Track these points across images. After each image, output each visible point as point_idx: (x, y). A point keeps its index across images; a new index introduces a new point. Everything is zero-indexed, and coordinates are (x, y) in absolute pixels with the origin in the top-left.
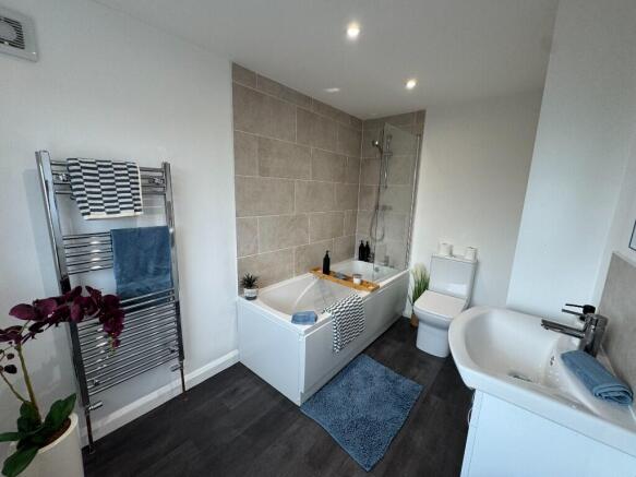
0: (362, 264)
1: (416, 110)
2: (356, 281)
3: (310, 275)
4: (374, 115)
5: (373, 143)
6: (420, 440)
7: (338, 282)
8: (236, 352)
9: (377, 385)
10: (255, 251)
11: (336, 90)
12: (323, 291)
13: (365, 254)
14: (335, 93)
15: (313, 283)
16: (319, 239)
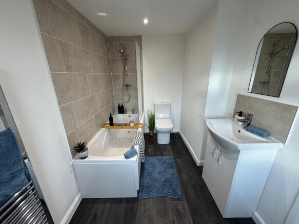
0: (121, 115)
1: (137, 35)
2: (132, 125)
3: (103, 130)
4: (116, 34)
5: (120, 51)
6: (185, 177)
7: (122, 128)
8: (79, 194)
9: (158, 165)
10: (75, 126)
11: (104, 14)
12: (111, 135)
13: (121, 110)
14: (103, 16)
15: (106, 133)
16: (103, 108)
